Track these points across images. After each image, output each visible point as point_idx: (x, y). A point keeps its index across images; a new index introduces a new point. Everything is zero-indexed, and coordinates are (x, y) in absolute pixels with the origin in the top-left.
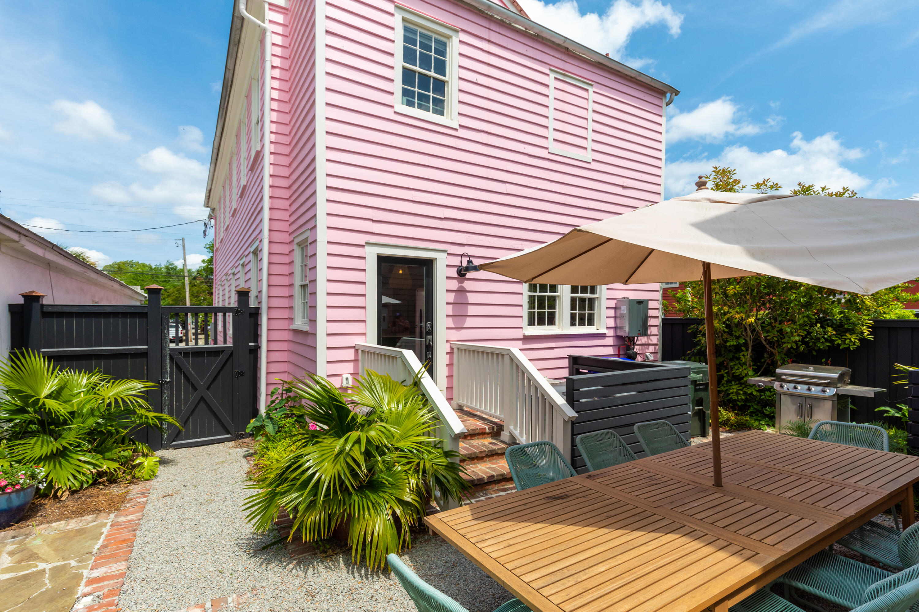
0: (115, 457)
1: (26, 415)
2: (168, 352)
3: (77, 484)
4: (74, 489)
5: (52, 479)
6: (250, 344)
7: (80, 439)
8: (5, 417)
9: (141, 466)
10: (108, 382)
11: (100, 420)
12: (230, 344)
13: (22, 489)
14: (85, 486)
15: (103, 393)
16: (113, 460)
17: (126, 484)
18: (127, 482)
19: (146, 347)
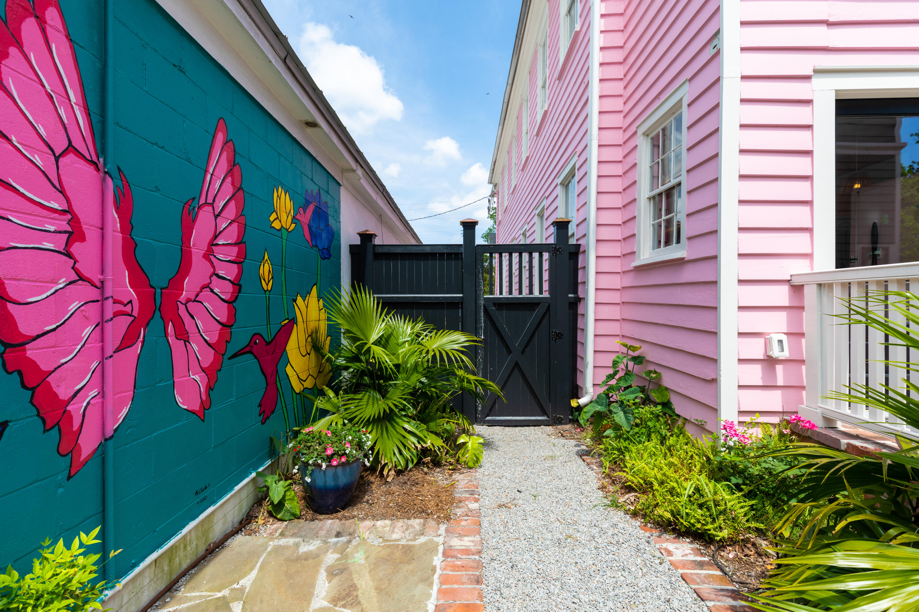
0: (439, 430)
1: (358, 364)
2: (482, 302)
3: (403, 463)
4: (399, 468)
5: (379, 449)
6: (570, 295)
7: (405, 400)
8: (342, 364)
9: (464, 447)
10: (430, 332)
11: (424, 380)
12: (546, 295)
13: (347, 463)
14: (410, 466)
15: (427, 344)
16: (437, 434)
17: (449, 469)
18: (451, 467)
19: (461, 295)
